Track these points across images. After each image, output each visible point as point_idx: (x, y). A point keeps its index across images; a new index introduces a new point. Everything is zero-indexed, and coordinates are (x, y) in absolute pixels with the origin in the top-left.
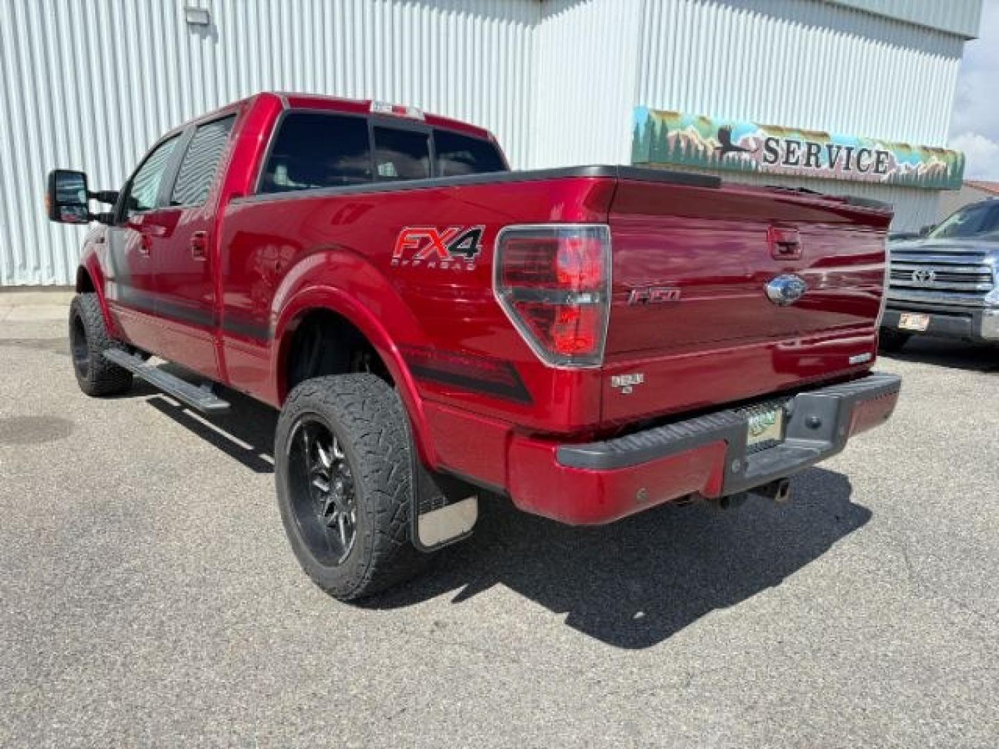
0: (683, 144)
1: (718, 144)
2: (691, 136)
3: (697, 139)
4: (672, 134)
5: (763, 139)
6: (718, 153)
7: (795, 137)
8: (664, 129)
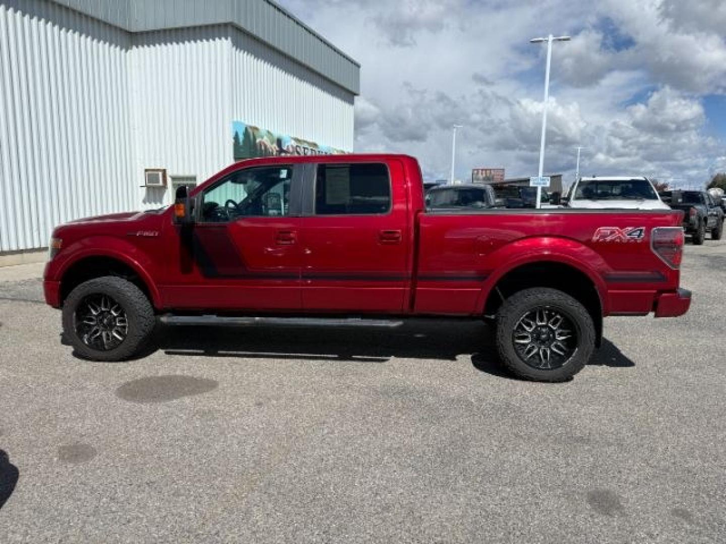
0: (263, 148)
1: (277, 149)
2: (266, 143)
3: (268, 144)
4: (258, 141)
5: (295, 146)
6: (278, 153)
7: (306, 146)
8: (255, 139)
